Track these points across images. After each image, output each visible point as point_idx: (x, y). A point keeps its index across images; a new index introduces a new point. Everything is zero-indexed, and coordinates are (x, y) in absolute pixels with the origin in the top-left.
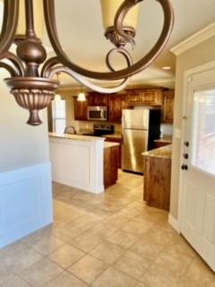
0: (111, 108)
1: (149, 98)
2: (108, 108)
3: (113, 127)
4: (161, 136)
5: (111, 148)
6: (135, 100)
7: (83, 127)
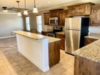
0: (60, 18)
1: (82, 11)
2: (59, 18)
3: (62, 28)
4: (89, 33)
5: (55, 42)
6: (73, 12)
7: (48, 28)
